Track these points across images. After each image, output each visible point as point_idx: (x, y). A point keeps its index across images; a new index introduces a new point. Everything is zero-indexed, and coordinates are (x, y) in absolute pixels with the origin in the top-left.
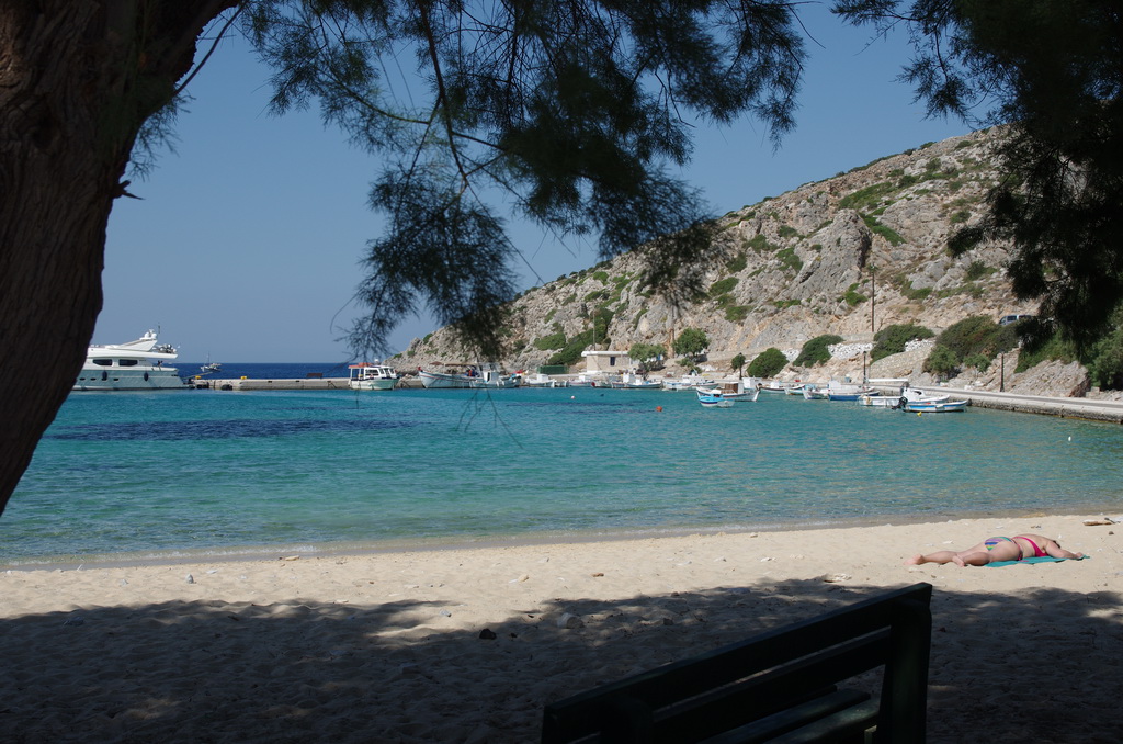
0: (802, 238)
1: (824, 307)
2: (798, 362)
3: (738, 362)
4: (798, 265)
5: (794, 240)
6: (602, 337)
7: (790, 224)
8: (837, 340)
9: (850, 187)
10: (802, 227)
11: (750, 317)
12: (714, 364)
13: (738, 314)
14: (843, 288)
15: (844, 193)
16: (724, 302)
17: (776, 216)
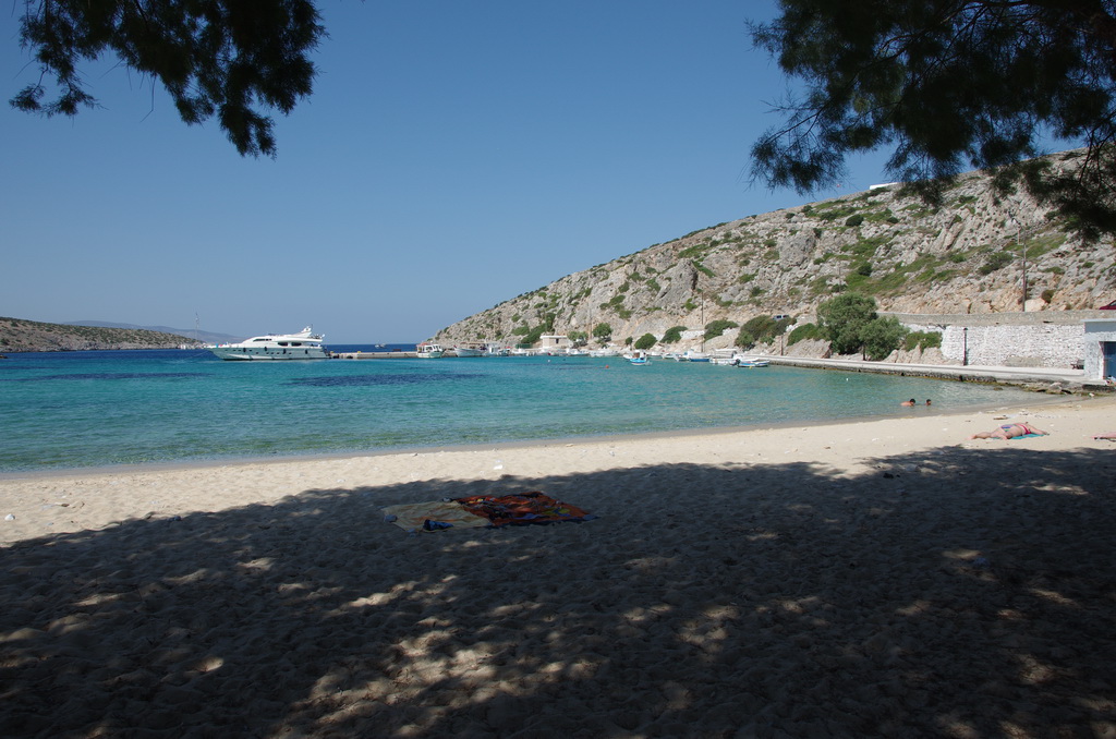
0: (659, 274)
1: (675, 311)
2: (663, 341)
3: (629, 341)
4: (658, 288)
5: (655, 275)
6: (550, 328)
7: (652, 266)
8: (684, 329)
9: (683, 246)
10: (659, 268)
11: (633, 317)
12: (615, 342)
13: (626, 315)
14: (684, 301)
15: (680, 250)
16: (618, 308)
17: (644, 262)
